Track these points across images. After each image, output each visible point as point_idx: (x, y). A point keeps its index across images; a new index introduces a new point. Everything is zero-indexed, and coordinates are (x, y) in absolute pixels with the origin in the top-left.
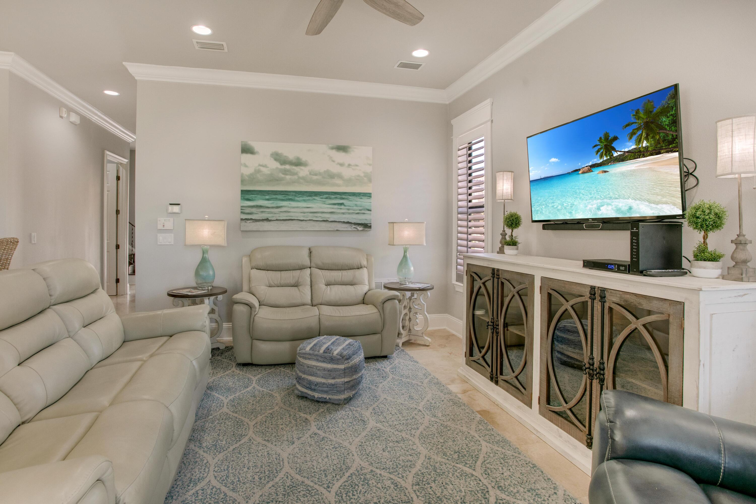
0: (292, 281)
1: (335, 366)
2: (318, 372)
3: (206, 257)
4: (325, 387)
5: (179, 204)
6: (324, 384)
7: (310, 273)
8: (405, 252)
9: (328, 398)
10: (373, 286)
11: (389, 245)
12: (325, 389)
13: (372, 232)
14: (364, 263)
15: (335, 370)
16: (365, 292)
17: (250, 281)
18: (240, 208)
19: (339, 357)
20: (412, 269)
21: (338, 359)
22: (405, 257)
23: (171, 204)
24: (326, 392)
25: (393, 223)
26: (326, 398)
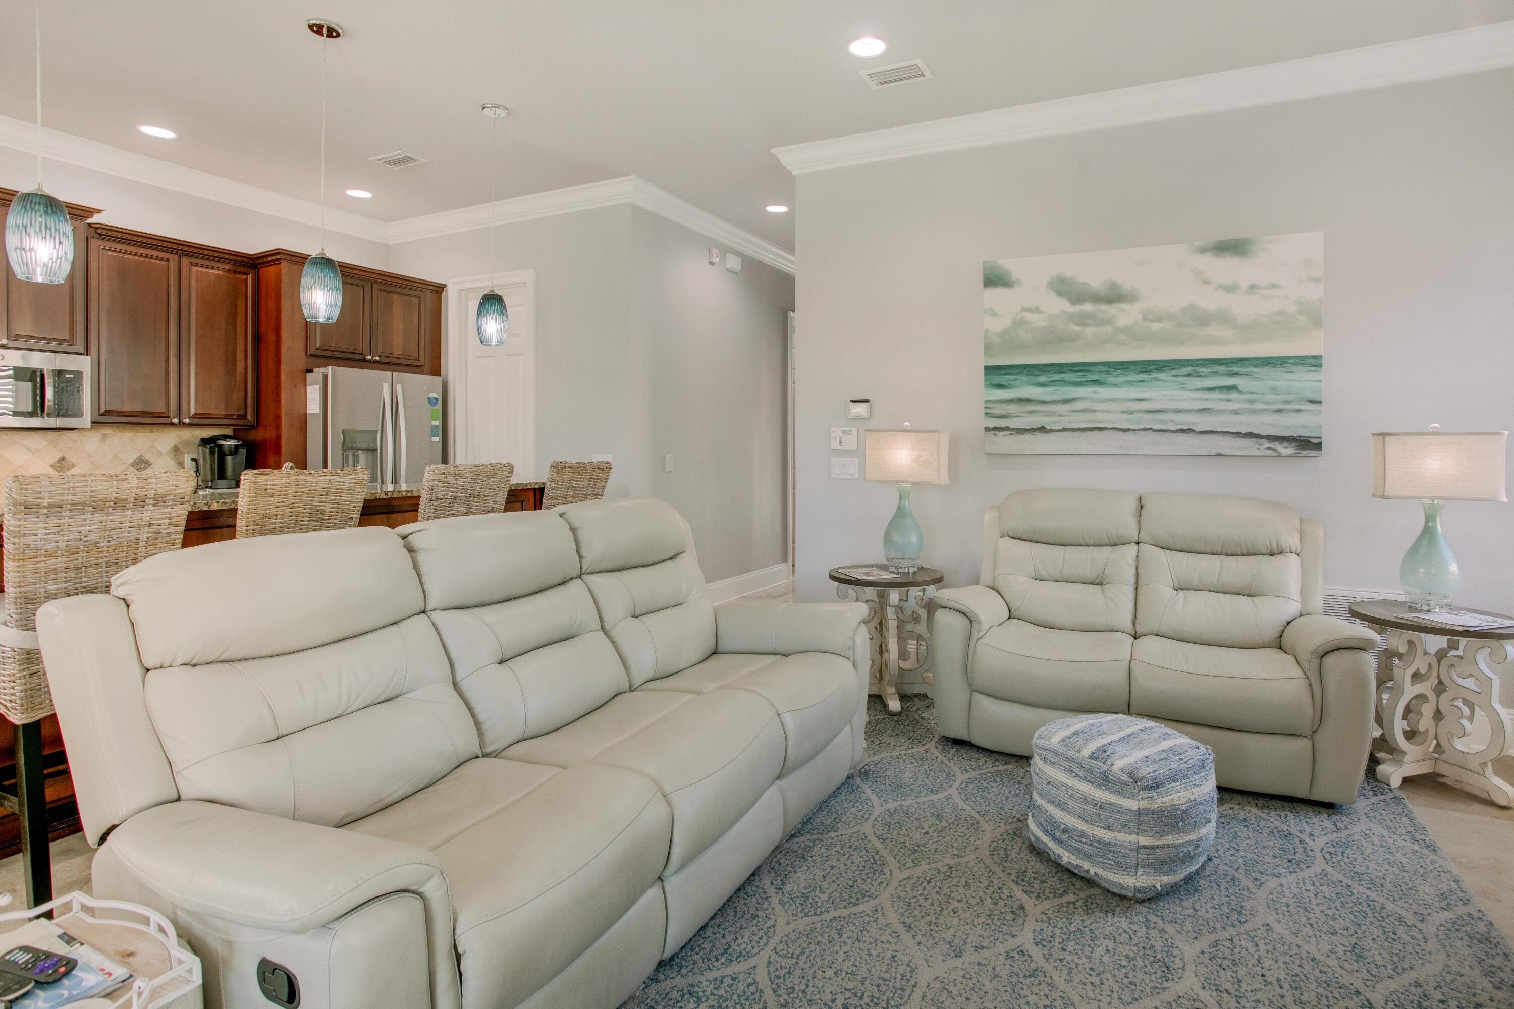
0: (1091, 574)
1: (1114, 799)
2: (1071, 802)
3: (904, 505)
4: (1085, 843)
5: (867, 401)
6: (1083, 834)
7: (1137, 556)
8: (1430, 518)
9: (1092, 873)
10: (1318, 603)
11: (1374, 495)
12: (1087, 848)
13: (1324, 459)
14: (1292, 541)
15: (1113, 808)
16: (1286, 617)
17: (995, 563)
18: (983, 405)
19: (1125, 777)
20: (1454, 568)
21: (1122, 783)
22: (1428, 532)
23: (853, 401)
24: (1088, 857)
25: (1384, 435)
26: (1088, 871)
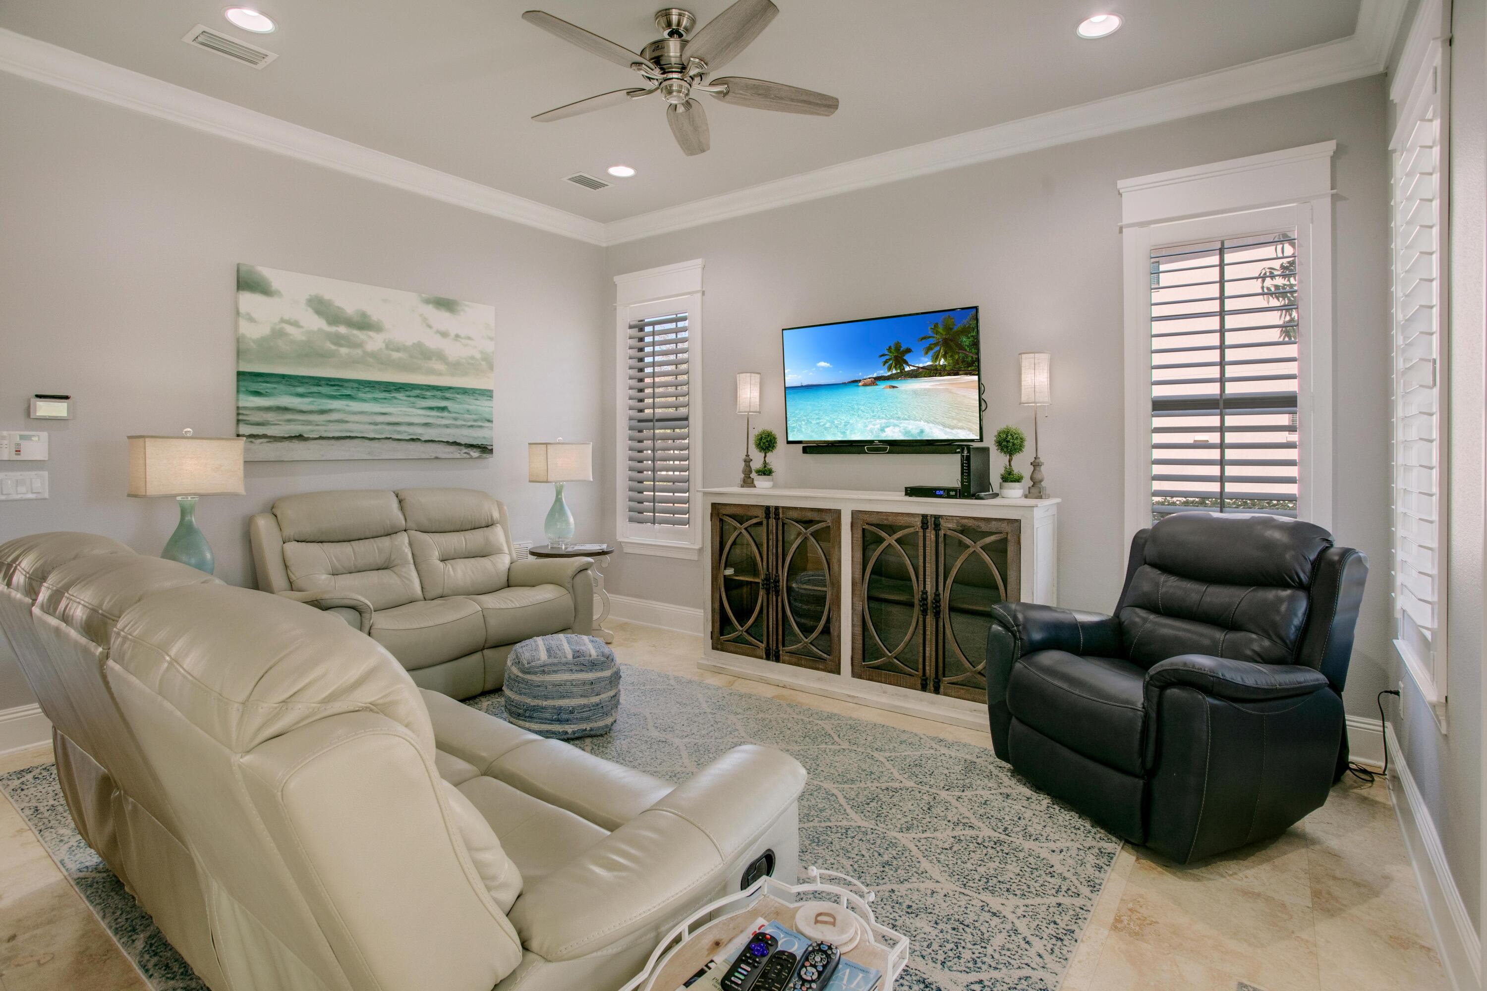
0: (379, 560)
3: (188, 521)
4: (586, 711)
5: (67, 398)
7: (410, 541)
8: (559, 493)
9: (588, 729)
10: (517, 553)
11: (530, 481)
13: (491, 460)
14: (496, 515)
16: (507, 566)
17: (287, 567)
18: (234, 411)
19: (602, 659)
21: (603, 663)
22: (558, 500)
23: (39, 396)
24: (587, 719)
25: (547, 444)
26: (585, 730)
